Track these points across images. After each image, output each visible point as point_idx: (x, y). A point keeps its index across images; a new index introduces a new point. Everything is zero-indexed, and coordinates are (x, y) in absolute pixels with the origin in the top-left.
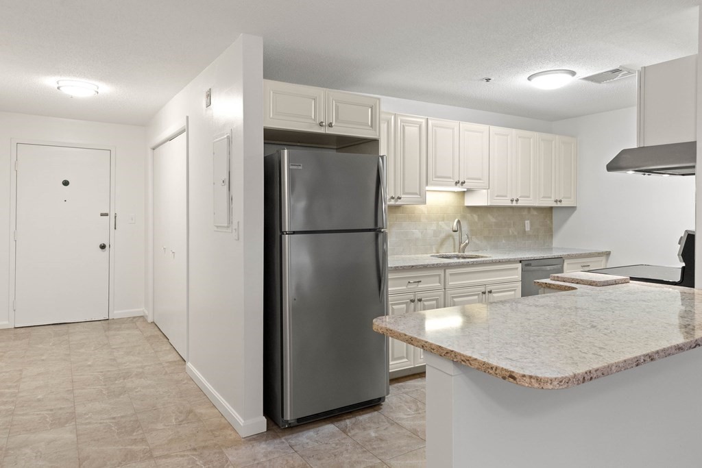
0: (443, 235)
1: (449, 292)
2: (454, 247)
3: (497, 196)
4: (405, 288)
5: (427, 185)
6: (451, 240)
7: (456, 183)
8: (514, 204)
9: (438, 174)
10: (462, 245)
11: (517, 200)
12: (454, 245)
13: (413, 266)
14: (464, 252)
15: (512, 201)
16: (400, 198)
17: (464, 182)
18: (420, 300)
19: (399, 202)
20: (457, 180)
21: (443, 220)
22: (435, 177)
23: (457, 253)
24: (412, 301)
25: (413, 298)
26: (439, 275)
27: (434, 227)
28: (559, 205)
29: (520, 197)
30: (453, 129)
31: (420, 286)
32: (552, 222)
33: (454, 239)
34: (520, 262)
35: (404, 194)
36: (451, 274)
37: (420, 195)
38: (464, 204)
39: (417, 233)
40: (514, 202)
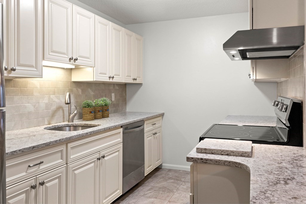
0: (54, 108)
1: (70, 166)
2: (64, 118)
3: (100, 74)
4: (24, 174)
5: (43, 59)
6: (61, 111)
7: (70, 59)
8: (111, 80)
9: (54, 49)
10: (71, 116)
11: (113, 78)
12: (64, 115)
13: (34, 147)
14: (73, 122)
15: (110, 78)
16: (14, 70)
17: (77, 60)
18: (42, 184)
19: (13, 74)
20: (70, 57)
21: (54, 94)
22: (52, 52)
23: (66, 123)
24: (33, 187)
25: (34, 184)
26: (61, 151)
27: (46, 100)
28: (135, 82)
29: (115, 75)
30: (67, 9)
31: (42, 167)
32: (126, 94)
33: (63, 110)
34: (122, 127)
35: (18, 65)
36: (72, 148)
37: (36, 68)
38: (71, 79)
39: (30, 107)
40: (111, 79)
